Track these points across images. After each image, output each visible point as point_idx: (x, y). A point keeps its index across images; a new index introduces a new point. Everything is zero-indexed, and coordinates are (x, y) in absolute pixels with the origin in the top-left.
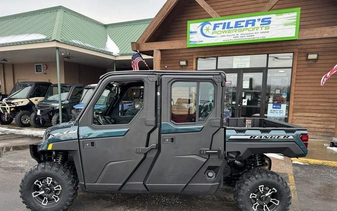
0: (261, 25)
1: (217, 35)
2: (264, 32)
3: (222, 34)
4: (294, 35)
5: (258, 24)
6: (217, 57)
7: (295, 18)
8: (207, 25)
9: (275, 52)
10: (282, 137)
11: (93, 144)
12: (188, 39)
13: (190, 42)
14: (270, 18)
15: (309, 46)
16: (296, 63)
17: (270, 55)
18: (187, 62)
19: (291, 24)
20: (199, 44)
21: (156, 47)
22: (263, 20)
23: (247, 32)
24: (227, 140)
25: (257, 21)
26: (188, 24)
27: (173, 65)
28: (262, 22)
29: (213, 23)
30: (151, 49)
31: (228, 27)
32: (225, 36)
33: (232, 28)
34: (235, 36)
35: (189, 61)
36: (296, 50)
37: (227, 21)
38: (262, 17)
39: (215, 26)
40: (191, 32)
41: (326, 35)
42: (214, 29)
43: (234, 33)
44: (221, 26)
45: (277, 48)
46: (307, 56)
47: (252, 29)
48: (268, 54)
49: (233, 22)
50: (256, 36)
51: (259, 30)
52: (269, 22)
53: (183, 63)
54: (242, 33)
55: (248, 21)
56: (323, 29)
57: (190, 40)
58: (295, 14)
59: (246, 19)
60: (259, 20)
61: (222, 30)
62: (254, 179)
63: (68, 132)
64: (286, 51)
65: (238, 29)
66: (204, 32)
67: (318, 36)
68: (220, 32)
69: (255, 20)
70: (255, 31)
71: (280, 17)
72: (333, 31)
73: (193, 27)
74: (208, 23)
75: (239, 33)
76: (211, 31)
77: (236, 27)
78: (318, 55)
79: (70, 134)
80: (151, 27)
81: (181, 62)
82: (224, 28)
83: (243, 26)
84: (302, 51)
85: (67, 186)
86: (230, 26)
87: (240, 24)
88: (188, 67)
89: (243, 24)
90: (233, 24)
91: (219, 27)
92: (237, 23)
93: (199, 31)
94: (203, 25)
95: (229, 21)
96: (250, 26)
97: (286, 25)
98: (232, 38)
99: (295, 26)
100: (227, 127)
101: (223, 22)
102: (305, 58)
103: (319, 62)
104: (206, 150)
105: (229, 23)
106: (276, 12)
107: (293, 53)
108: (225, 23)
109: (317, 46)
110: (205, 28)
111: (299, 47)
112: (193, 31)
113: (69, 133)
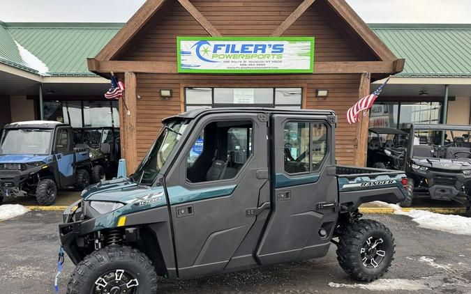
0: (273, 52)
1: (220, 60)
2: (276, 62)
3: (225, 59)
4: (309, 68)
5: (269, 50)
6: (213, 88)
7: (309, 48)
8: (205, 46)
9: (283, 86)
10: (387, 183)
11: (190, 210)
12: (178, 62)
13: (182, 65)
14: (283, 45)
15: (318, 81)
16: (305, 100)
17: (276, 89)
18: (171, 92)
19: (305, 55)
20: (195, 69)
21: (129, 68)
22: (275, 47)
23: (256, 59)
24: (340, 189)
25: (267, 46)
26: (178, 41)
27: (149, 94)
28: (273, 48)
29: (213, 43)
30: (121, 71)
31: (233, 51)
32: (229, 62)
33: (238, 52)
34: (242, 63)
35: (174, 91)
36: (305, 85)
37: (231, 43)
38: (273, 43)
39: (216, 48)
40: (183, 53)
41: (340, 71)
42: (215, 51)
43: (241, 59)
44: (224, 49)
45: (285, 81)
46: (317, 92)
47: (262, 56)
48: (274, 89)
49: (238, 45)
50: (267, 65)
51: (271, 59)
52: (282, 50)
53: (166, 93)
54: (250, 60)
55: (257, 46)
56: (337, 63)
57: (182, 62)
58: (309, 44)
59: (254, 43)
60: (270, 46)
61: (225, 54)
62: (365, 231)
63: (150, 197)
64: (294, 85)
65: (245, 54)
66: (202, 54)
67: (333, 71)
68: (223, 56)
69: (265, 45)
70: (266, 59)
71: (293, 45)
72: (347, 67)
73: (185, 45)
74: (205, 42)
75: (247, 60)
76: (211, 53)
77: (243, 51)
78: (328, 92)
79: (155, 198)
80: (120, 38)
81: (162, 91)
82: (227, 51)
83: (251, 52)
84: (311, 86)
85: (148, 278)
86: (235, 50)
87: (248, 49)
88: (173, 99)
89: (252, 49)
90: (238, 48)
91: (220, 49)
92: (243, 46)
93: (194, 51)
94: (199, 44)
95: (234, 43)
96: (259, 52)
97: (300, 55)
98: (238, 65)
99: (309, 58)
100: (340, 176)
101: (226, 43)
102: (314, 95)
103: (328, 99)
104: (323, 204)
105: (234, 46)
106: (288, 38)
107: (302, 88)
108: (228, 46)
109: (326, 81)
110: (201, 48)
111: (308, 81)
112: (185, 50)
113: (153, 197)
